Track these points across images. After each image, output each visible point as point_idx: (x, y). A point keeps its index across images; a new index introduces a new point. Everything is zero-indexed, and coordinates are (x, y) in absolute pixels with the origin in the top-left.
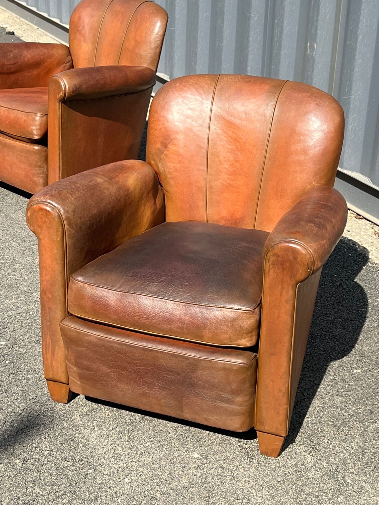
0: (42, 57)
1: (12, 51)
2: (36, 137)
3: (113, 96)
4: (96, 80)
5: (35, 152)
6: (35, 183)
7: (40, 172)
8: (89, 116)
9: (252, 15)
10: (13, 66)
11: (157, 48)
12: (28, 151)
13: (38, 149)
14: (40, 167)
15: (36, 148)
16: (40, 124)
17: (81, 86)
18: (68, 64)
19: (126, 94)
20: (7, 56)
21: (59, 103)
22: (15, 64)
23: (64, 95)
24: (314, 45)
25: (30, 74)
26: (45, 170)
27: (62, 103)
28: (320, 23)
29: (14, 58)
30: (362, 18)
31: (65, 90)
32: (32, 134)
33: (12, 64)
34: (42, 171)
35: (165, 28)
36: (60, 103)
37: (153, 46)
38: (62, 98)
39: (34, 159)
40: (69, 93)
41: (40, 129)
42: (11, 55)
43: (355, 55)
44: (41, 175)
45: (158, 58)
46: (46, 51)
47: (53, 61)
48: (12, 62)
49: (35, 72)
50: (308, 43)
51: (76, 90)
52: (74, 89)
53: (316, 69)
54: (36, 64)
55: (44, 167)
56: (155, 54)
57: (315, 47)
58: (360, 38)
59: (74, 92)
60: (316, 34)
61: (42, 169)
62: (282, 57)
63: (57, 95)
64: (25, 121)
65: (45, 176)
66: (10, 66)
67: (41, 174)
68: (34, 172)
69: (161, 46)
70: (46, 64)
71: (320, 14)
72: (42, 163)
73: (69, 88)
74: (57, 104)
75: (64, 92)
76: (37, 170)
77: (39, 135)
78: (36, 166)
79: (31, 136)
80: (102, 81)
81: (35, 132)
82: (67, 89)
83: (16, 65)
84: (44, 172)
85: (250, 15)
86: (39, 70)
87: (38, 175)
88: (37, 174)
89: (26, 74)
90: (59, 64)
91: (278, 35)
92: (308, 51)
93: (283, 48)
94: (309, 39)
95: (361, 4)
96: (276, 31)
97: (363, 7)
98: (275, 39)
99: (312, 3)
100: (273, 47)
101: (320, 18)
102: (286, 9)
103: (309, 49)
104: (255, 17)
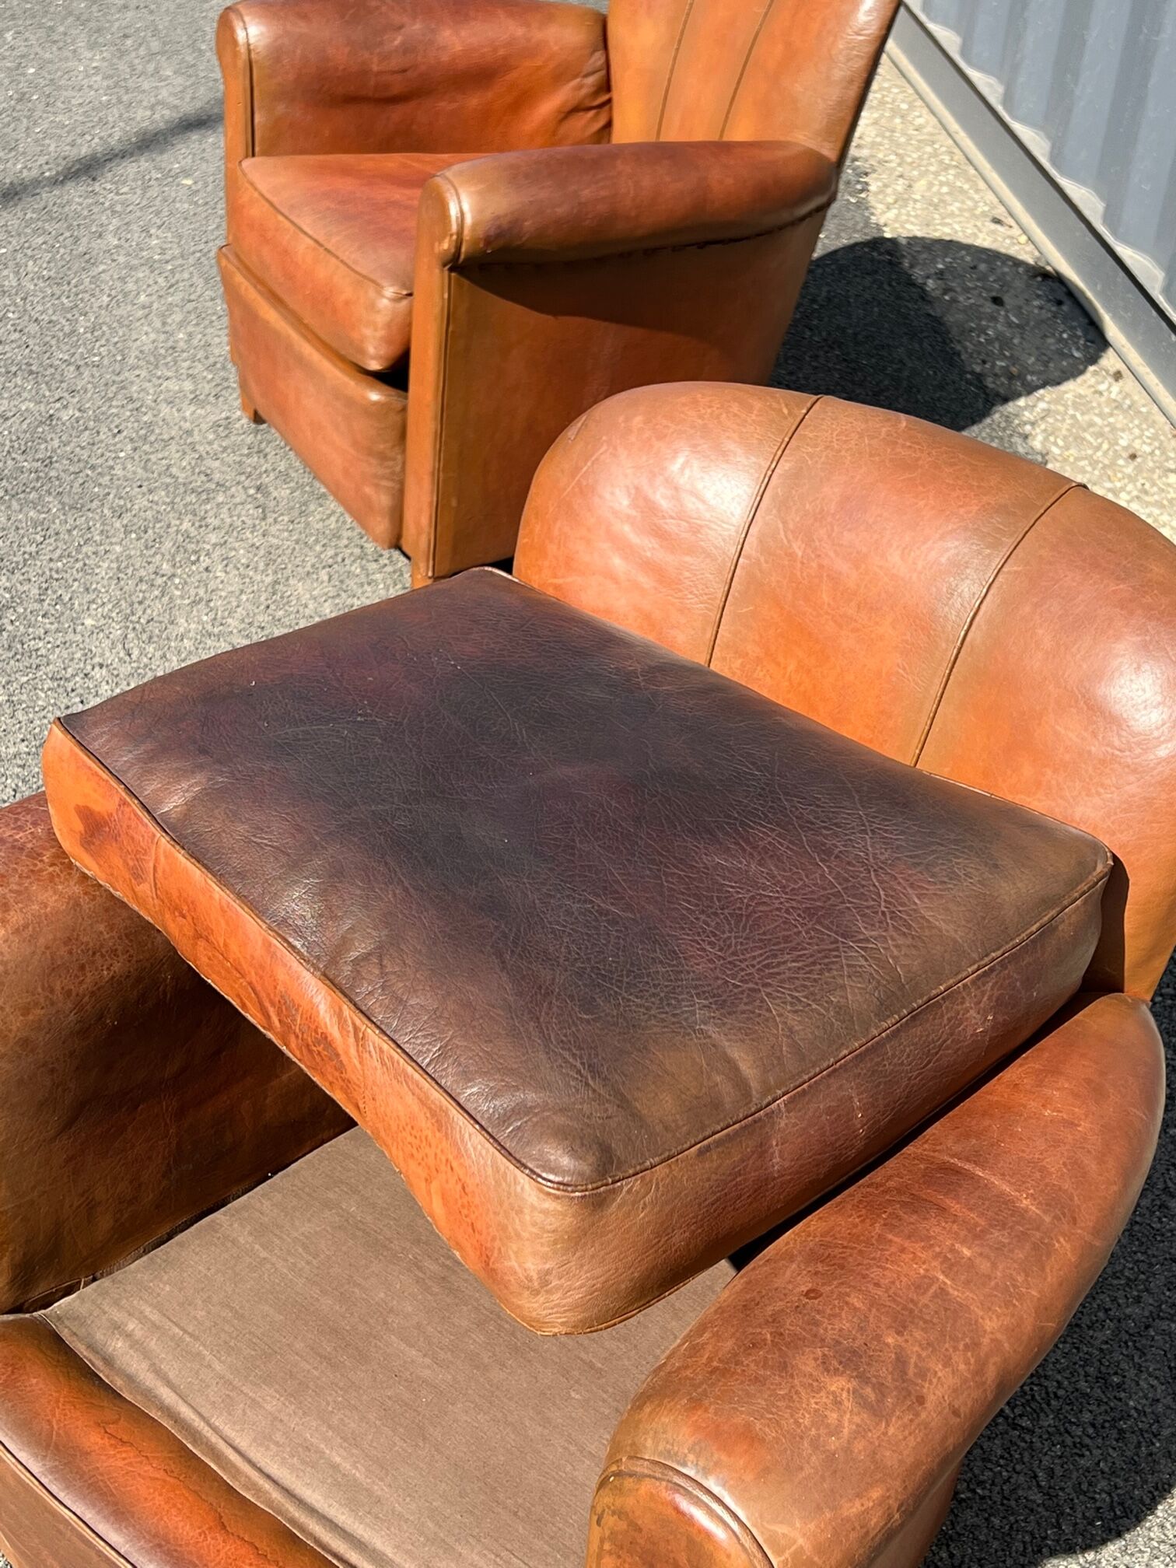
0: (501, 52)
1: (401, 27)
2: (375, 366)
3: (650, 253)
4: (580, 204)
5: (369, 408)
7: (381, 471)
8: (555, 313)
10: (399, 77)
11: (851, 82)
13: (375, 403)
14: (383, 457)
15: (374, 394)
16: (388, 325)
17: (516, 222)
18: (591, 80)
19: (702, 245)
20: (381, 43)
21: (442, 271)
22: (404, 71)
23: (453, 250)
25: (454, 105)
26: (396, 469)
27: (451, 270)
29: (408, 48)
31: (460, 233)
32: (362, 351)
33: (394, 72)
34: (388, 471)
35: (889, 14)
36: (446, 273)
37: (839, 73)
38: (449, 256)
39: (367, 429)
40: (475, 241)
41: (388, 340)
42: (397, 42)
44: (385, 483)
45: (849, 118)
46: (520, 32)
47: (539, 68)
48: (395, 63)
49: (474, 101)
51: (498, 236)
52: (492, 233)
54: (480, 75)
55: (394, 459)
56: (840, 103)
59: (488, 241)
61: (391, 463)
63: (434, 247)
64: (347, 303)
65: (397, 486)
66: (388, 77)
67: (383, 477)
68: (366, 467)
69: (865, 75)
70: (513, 75)
72: (388, 445)
74: (437, 271)
75: (455, 237)
76: (374, 466)
77: (381, 357)
78: (371, 452)
79: (358, 356)
80: (602, 208)
81: (371, 347)
82: (466, 232)
83: (409, 74)
84: (393, 473)
86: (490, 95)
87: (375, 481)
88: (375, 477)
89: (443, 104)
90: (559, 77)
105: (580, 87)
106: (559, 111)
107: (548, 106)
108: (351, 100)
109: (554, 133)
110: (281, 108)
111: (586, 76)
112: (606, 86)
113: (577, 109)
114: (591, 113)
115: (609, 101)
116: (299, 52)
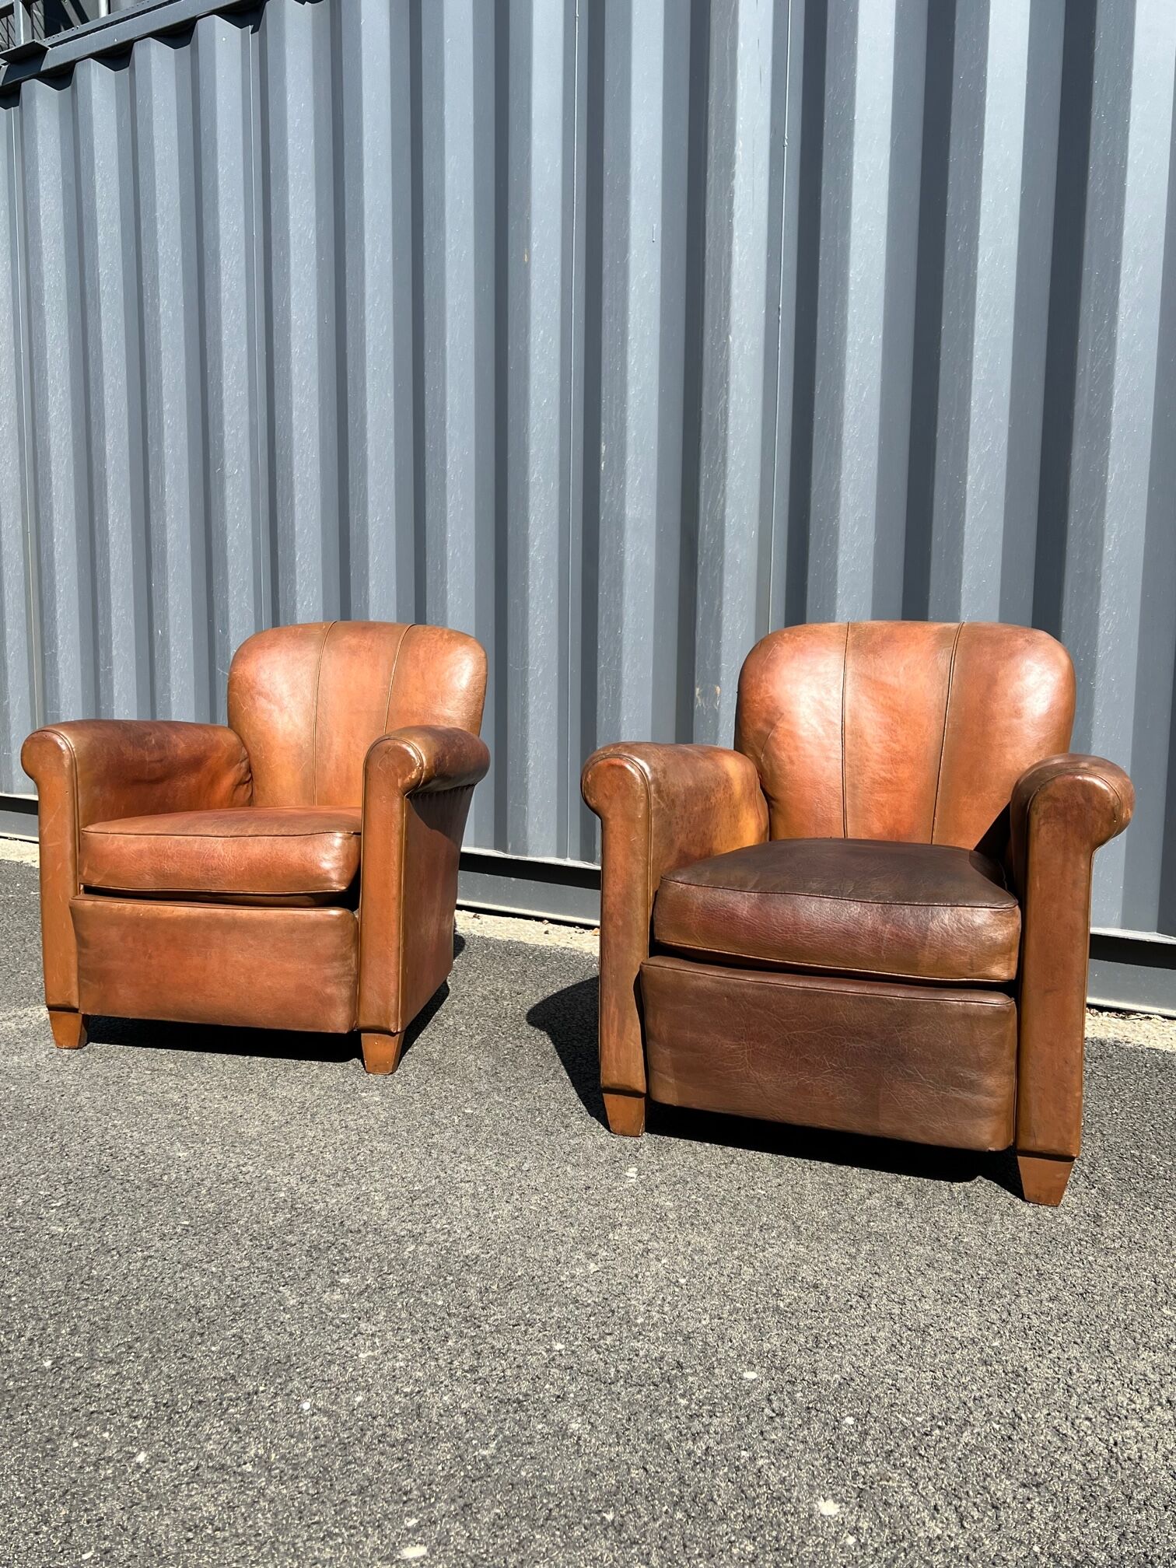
0: (203, 747)
2: (338, 889)
5: (332, 925)
6: (329, 1002)
7: (342, 971)
9: (530, 668)
10: (159, 765)
12: (316, 925)
15: (335, 912)
16: (342, 856)
17: (444, 756)
20: (146, 743)
21: (403, 798)
22: (161, 761)
23: (418, 778)
24: (715, 690)
25: (185, 784)
26: (353, 965)
27: (407, 797)
28: (725, 649)
29: (160, 746)
31: (422, 765)
32: (330, 880)
33: (156, 762)
34: (347, 968)
36: (405, 800)
39: (330, 941)
41: (346, 867)
42: (153, 742)
44: (345, 979)
46: (207, 736)
48: (156, 755)
49: (193, 780)
50: (697, 690)
51: (439, 765)
52: (437, 763)
53: (724, 730)
54: (196, 763)
55: (354, 957)
57: (718, 693)
60: (717, 670)
61: (349, 962)
63: (399, 781)
64: (301, 856)
65: (355, 979)
66: (154, 765)
67: (343, 975)
68: (329, 972)
70: (210, 762)
72: (348, 947)
73: (428, 760)
74: (398, 799)
75: (420, 768)
76: (335, 969)
77: (342, 881)
78: (334, 958)
79: (326, 885)
81: (334, 876)
82: (425, 764)
83: (163, 763)
84: (350, 970)
86: (200, 776)
87: (336, 981)
88: (336, 977)
89: (180, 783)
90: (231, 762)
91: (608, 688)
92: (700, 702)
93: (624, 710)
94: (697, 681)
95: (835, 599)
96: (603, 684)
97: (839, 602)
98: (602, 698)
99: (700, 619)
100: (598, 713)
101: (723, 640)
102: (625, 642)
103: (702, 698)
104: (538, 670)
105: (240, 768)
106: (233, 785)
107: (228, 780)
108: (137, 781)
109: (232, 800)
110: (97, 791)
111: (242, 761)
112: (249, 770)
113: (241, 783)
114: (245, 786)
115: (252, 777)
116: (105, 751)
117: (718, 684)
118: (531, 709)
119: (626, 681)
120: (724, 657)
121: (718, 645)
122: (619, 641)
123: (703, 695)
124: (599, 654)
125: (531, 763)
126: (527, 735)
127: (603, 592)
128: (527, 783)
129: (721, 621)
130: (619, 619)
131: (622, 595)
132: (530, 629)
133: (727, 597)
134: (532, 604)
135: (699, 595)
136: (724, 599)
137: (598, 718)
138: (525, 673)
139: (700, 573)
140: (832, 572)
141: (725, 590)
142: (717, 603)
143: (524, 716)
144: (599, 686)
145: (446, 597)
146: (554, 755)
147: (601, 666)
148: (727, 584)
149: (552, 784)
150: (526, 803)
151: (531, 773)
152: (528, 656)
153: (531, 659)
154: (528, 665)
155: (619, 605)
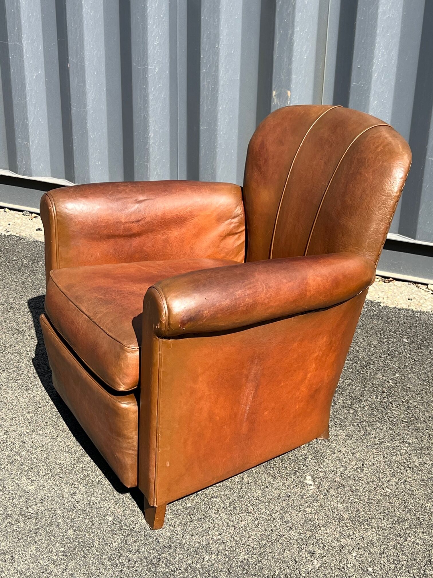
9: (149, 67)
24: (287, 93)
28: (295, 66)
30: (376, 52)
43: (369, 97)
50: (274, 93)
57: (289, 96)
58: (375, 76)
60: (289, 80)
62: (219, 114)
71: (295, 54)
85: (147, 68)
91: (208, 87)
92: (275, 101)
93: (220, 102)
94: (274, 86)
95: (375, 37)
96: (204, 83)
97: (378, 39)
98: (204, 92)
99: (277, 43)
100: (201, 103)
101: (294, 59)
102: (221, 54)
103: (277, 98)
104: (155, 69)
117: (289, 89)
118: (151, 97)
119: (221, 82)
120: (294, 71)
121: (290, 63)
122: (216, 53)
123: (278, 96)
124: (201, 61)
125: (151, 134)
126: (148, 115)
127: (205, 17)
128: (148, 148)
129: (293, 45)
130: (217, 36)
131: (219, 20)
132: (149, 39)
133: (297, 29)
134: (150, 21)
135: (277, 25)
136: (295, 30)
137: (201, 107)
138: (145, 71)
139: (278, 9)
140: (374, 17)
141: (296, 24)
142: (290, 32)
143: (146, 102)
144: (202, 85)
145: (82, 9)
146: (167, 128)
147: (203, 70)
148: (297, 19)
149: (166, 148)
150: (148, 162)
151: (151, 141)
152: (147, 59)
153: (150, 61)
154: (147, 65)
155: (217, 27)
